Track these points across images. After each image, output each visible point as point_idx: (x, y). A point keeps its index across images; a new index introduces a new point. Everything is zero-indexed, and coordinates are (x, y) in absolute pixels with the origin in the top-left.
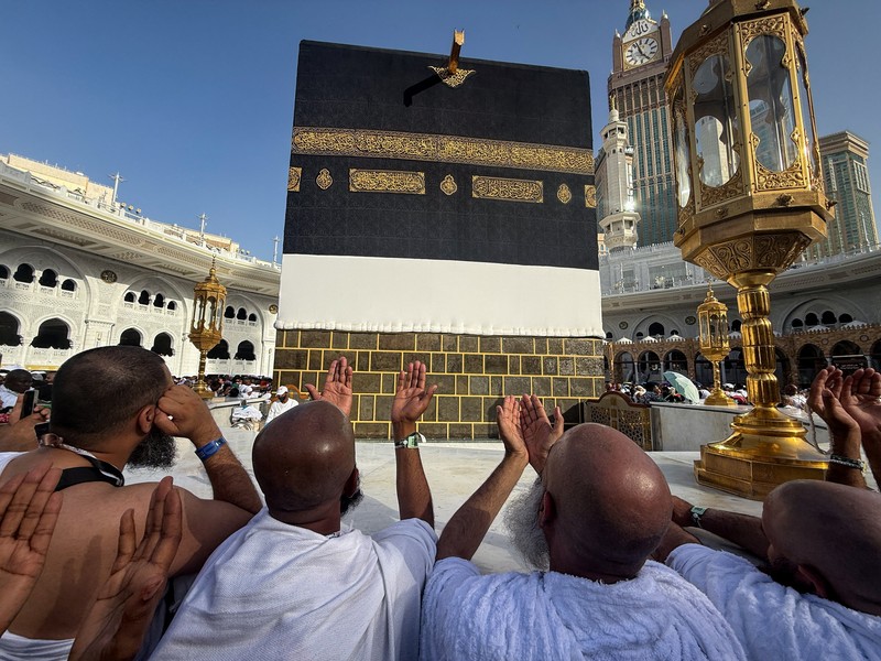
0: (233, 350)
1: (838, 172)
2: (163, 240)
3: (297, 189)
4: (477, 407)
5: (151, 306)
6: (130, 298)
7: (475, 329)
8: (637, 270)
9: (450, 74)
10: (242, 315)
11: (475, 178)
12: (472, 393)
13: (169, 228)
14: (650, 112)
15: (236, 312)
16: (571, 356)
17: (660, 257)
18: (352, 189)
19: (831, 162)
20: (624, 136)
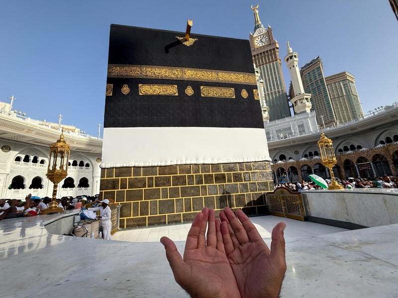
0: (76, 183)
1: (345, 87)
2: (38, 128)
3: (111, 94)
4: (212, 202)
5: (31, 163)
6: (18, 159)
7: (208, 161)
8: (271, 132)
9: (186, 40)
10: (82, 164)
11: (202, 87)
12: (209, 195)
13: (41, 123)
14: (268, 65)
15: (78, 163)
16: (256, 171)
17: (280, 125)
18: (140, 94)
19: (341, 84)
20: (259, 75)
